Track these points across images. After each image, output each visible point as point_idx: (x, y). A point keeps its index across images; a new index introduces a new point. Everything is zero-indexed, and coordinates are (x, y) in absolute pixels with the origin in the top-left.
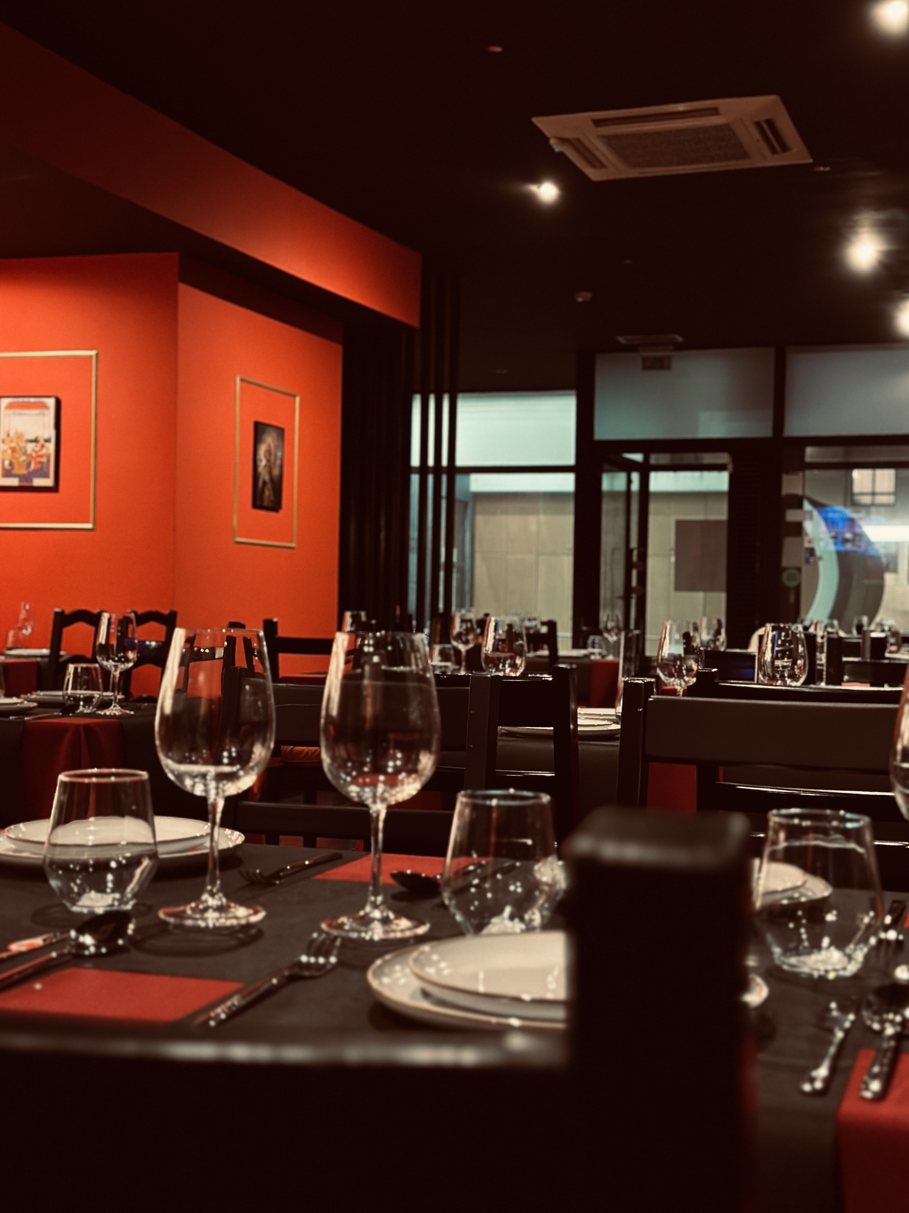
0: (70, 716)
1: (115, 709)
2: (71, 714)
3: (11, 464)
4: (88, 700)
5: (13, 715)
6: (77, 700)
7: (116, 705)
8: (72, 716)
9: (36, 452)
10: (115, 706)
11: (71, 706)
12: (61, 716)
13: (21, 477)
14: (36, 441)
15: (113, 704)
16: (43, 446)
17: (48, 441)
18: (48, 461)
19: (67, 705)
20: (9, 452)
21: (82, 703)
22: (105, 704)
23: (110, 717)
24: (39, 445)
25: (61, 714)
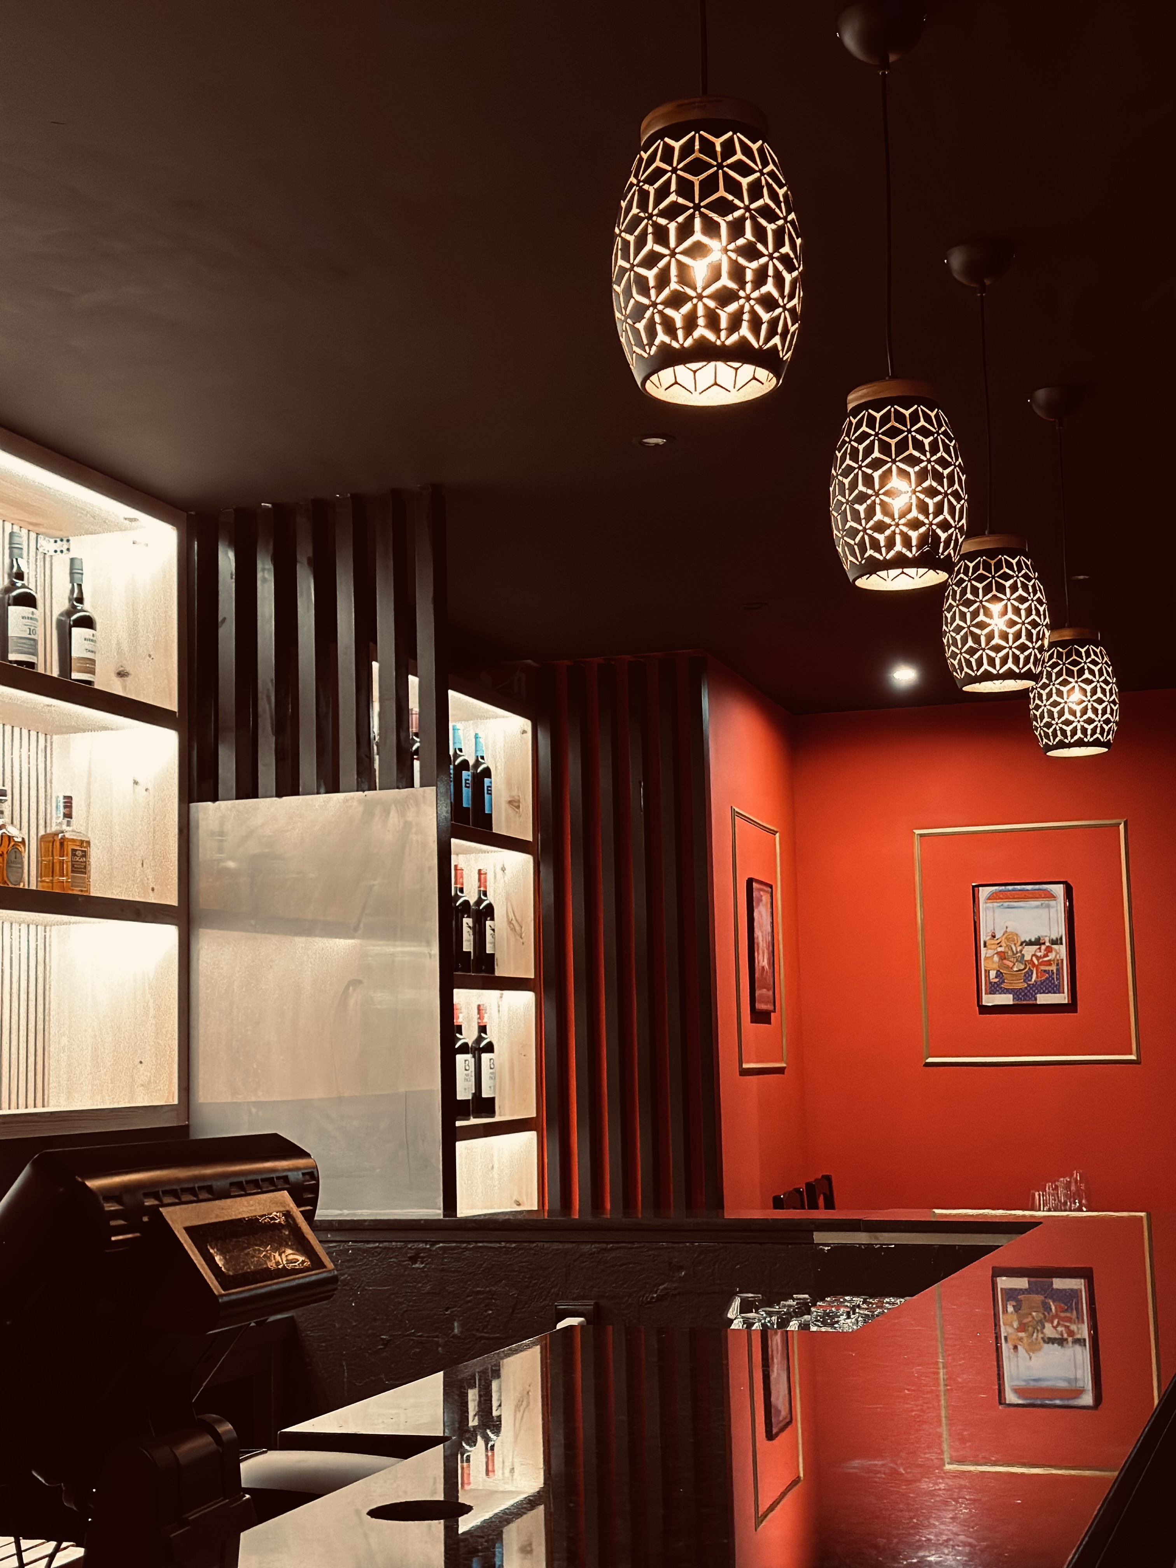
3: (999, 974)
9: (1038, 958)
13: (1015, 992)
14: (1038, 942)
16: (1049, 950)
17: (1054, 942)
18: (1059, 970)
20: (996, 958)
24: (1043, 947)
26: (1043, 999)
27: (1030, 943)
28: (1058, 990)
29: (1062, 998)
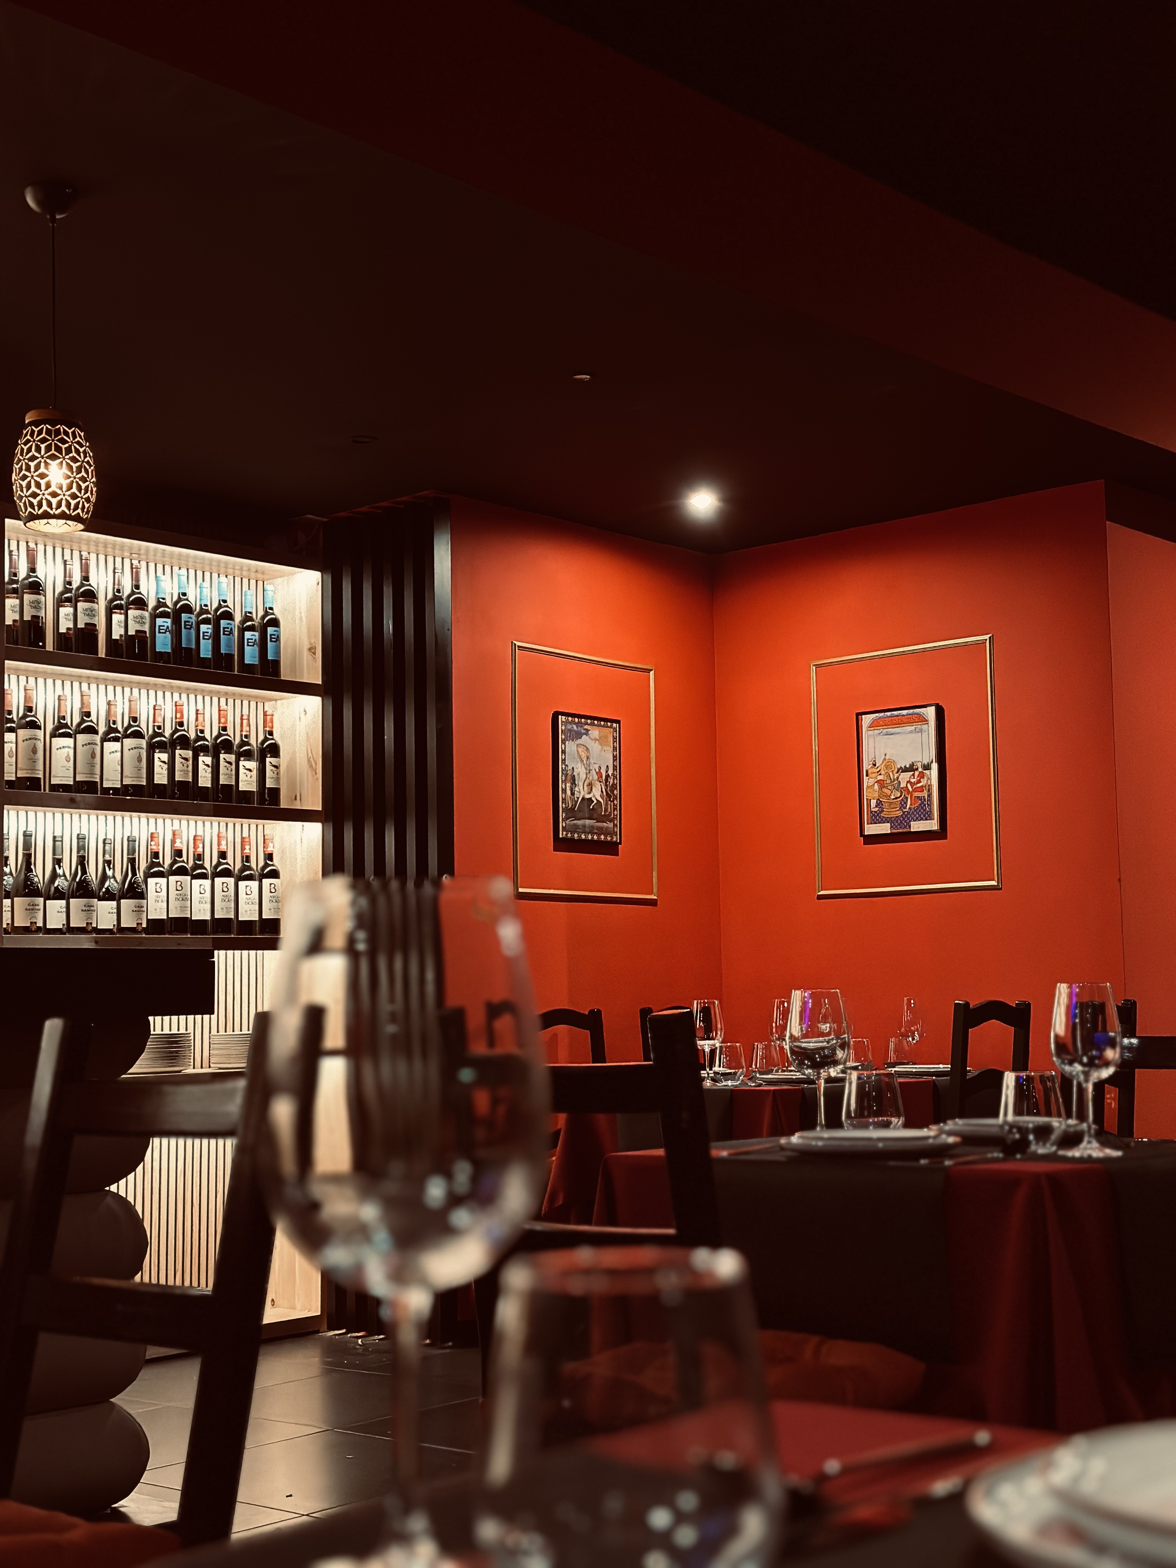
0: (1016, 1160)
1: (1089, 1146)
2: (1018, 1156)
3: (879, 804)
4: (1043, 1132)
5: (924, 1157)
6: (1023, 1131)
7: (1091, 1139)
8: (1021, 1160)
9: (912, 784)
10: (1089, 1142)
11: (1016, 1142)
12: (1003, 1160)
14: (911, 768)
15: (1086, 1139)
16: (922, 775)
17: (927, 767)
18: (930, 795)
19: (1009, 1142)
20: (876, 787)
21: (1031, 1137)
22: (1072, 1139)
23: (1081, 1160)
24: (917, 773)
25: (1001, 1155)
26: (917, 826)
27: (905, 770)
28: (928, 817)
29: (933, 825)
